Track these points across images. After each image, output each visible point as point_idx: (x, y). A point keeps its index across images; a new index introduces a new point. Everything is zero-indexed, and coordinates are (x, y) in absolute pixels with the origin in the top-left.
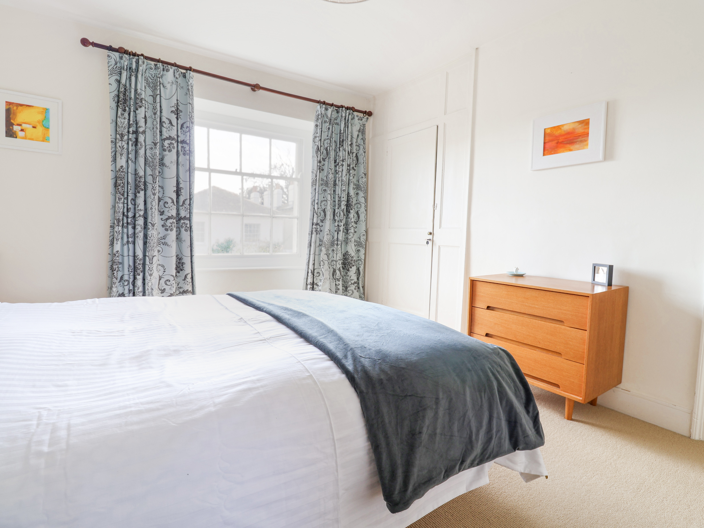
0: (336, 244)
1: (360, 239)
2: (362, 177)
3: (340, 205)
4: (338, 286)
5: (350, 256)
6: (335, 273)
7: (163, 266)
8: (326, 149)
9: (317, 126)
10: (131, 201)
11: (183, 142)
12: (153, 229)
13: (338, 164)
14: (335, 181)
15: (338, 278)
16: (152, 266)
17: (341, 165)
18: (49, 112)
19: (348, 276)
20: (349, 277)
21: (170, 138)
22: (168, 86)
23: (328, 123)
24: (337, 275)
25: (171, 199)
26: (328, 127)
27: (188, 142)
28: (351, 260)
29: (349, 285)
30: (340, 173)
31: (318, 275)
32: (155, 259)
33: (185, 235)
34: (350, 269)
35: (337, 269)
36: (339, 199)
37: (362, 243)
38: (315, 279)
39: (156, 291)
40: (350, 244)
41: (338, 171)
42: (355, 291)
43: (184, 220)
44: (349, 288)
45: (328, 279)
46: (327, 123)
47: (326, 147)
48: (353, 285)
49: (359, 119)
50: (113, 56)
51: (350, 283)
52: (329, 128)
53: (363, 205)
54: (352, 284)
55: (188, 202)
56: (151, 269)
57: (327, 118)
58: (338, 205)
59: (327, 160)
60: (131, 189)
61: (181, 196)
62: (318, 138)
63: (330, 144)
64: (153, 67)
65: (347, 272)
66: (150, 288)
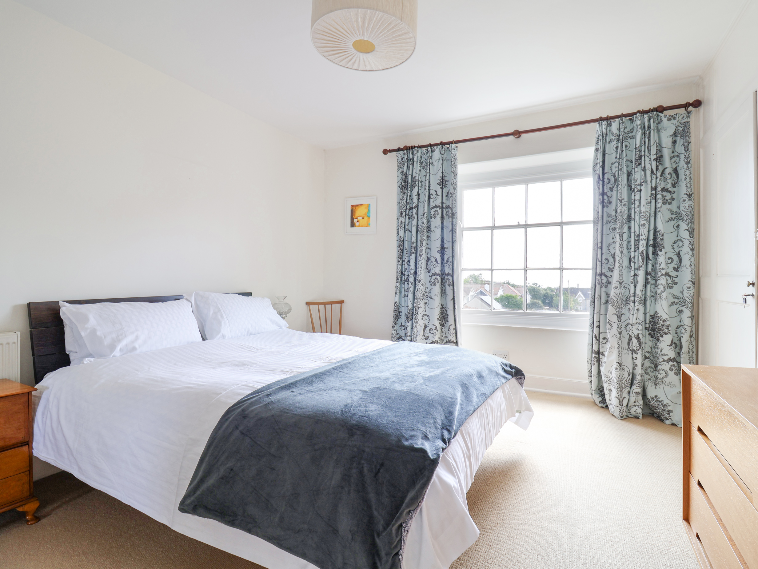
0: (632, 301)
1: (683, 294)
2: (684, 201)
3: (637, 247)
4: (635, 361)
5: (659, 320)
6: (631, 341)
7: (428, 316)
8: (614, 176)
9: (597, 150)
10: (407, 262)
11: (447, 207)
12: (419, 284)
13: (634, 191)
14: (629, 216)
15: (635, 349)
16: (417, 316)
17: (637, 191)
18: (370, 206)
19: (658, 348)
20: (659, 350)
21: (436, 206)
22: (435, 163)
23: (615, 141)
24: (634, 345)
25: (435, 258)
26: (615, 146)
27: (451, 206)
28: (663, 325)
29: (660, 362)
30: (637, 203)
31: (605, 341)
32: (420, 310)
33: (449, 289)
34: (660, 338)
35: (634, 336)
36: (636, 238)
37: (685, 300)
38: (600, 346)
39: (420, 337)
40: (659, 302)
41: (634, 200)
42: (671, 374)
43: (447, 276)
44: (659, 367)
45: (616, 349)
46: (613, 141)
47: (614, 172)
48: (667, 363)
49: (669, 120)
50: (399, 155)
51: (661, 360)
52: (617, 148)
53: (687, 243)
54: (664, 361)
55: (451, 260)
56: (416, 318)
57: (613, 135)
58: (635, 245)
59: (615, 189)
60: (407, 253)
61: (445, 254)
62: (598, 165)
63: (619, 168)
64: (425, 152)
65: (657, 342)
66: (415, 334)
